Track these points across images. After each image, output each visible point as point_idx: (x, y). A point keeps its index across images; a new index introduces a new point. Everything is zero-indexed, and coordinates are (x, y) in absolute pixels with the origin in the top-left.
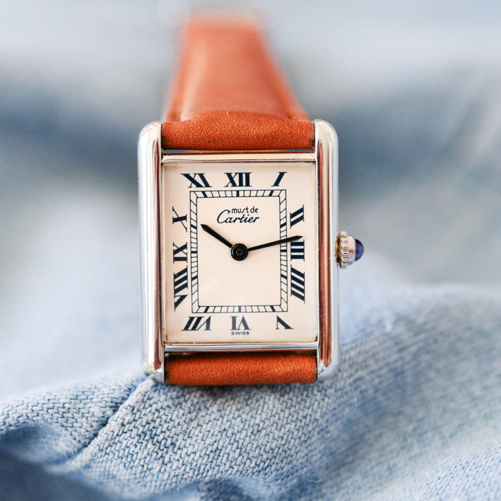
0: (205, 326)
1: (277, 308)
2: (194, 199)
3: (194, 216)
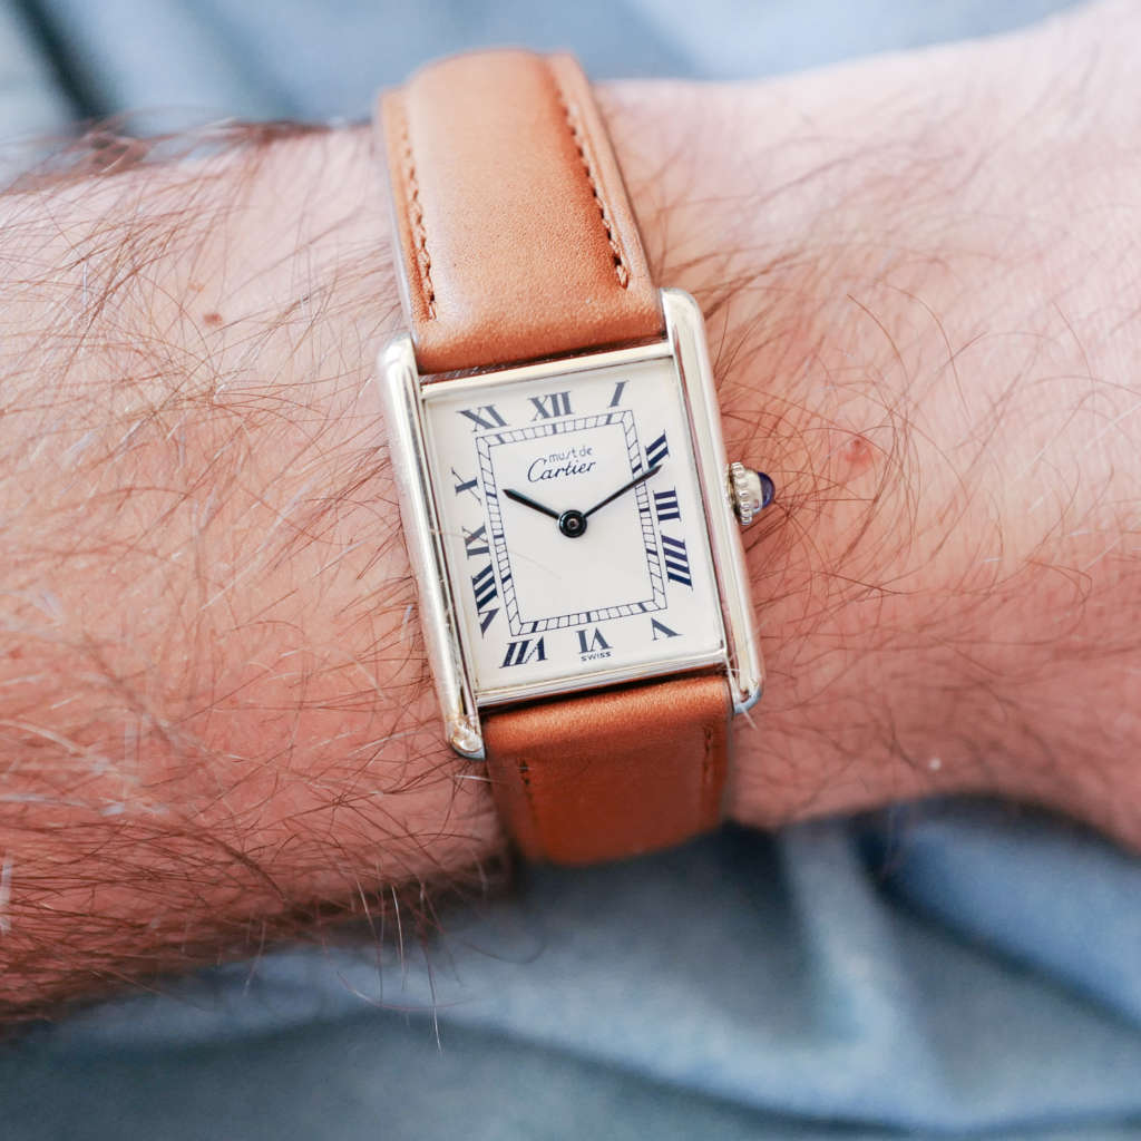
0: (536, 655)
1: (648, 606)
2: (483, 448)
3: (488, 478)
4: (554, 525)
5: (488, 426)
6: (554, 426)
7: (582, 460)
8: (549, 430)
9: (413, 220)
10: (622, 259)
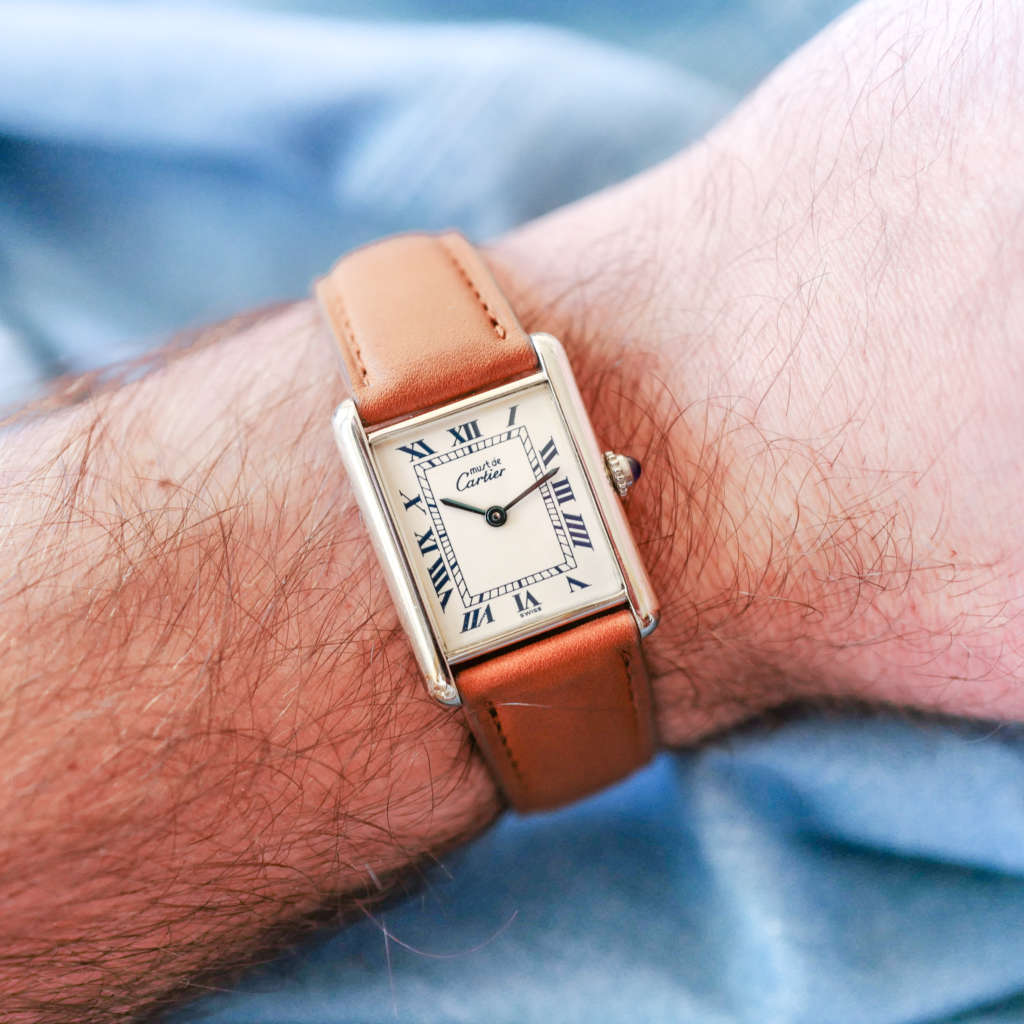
0: (486, 619)
1: (562, 568)
2: (422, 475)
3: (428, 494)
4: (481, 520)
5: (421, 456)
6: (470, 447)
7: (495, 469)
8: (467, 451)
9: (349, 339)
10: (499, 321)
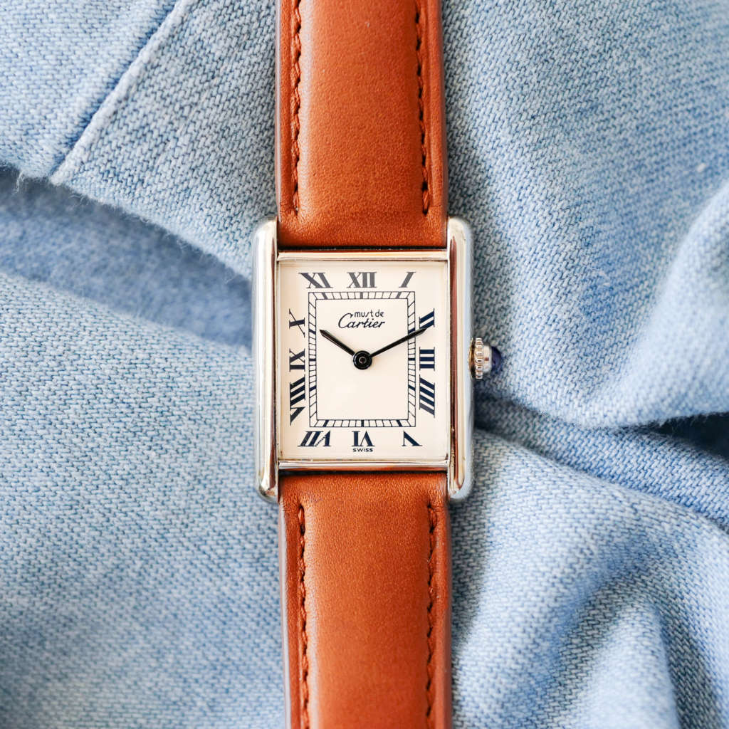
0: (323, 442)
1: (403, 423)
2: (313, 301)
3: (313, 320)
4: (350, 358)
5: (318, 286)
6: (362, 294)
7: (376, 319)
8: (358, 296)
10: (429, 187)
